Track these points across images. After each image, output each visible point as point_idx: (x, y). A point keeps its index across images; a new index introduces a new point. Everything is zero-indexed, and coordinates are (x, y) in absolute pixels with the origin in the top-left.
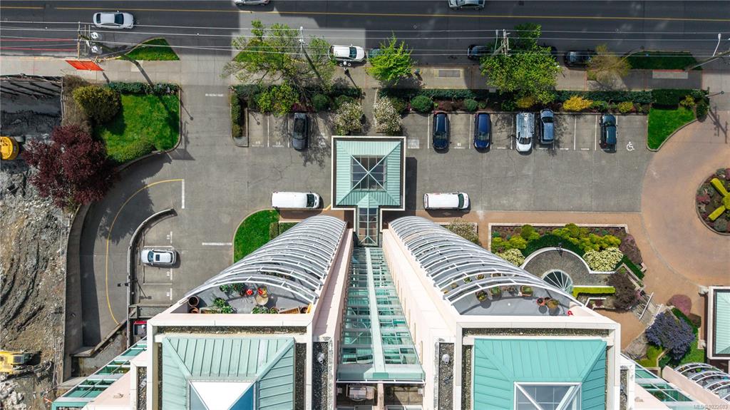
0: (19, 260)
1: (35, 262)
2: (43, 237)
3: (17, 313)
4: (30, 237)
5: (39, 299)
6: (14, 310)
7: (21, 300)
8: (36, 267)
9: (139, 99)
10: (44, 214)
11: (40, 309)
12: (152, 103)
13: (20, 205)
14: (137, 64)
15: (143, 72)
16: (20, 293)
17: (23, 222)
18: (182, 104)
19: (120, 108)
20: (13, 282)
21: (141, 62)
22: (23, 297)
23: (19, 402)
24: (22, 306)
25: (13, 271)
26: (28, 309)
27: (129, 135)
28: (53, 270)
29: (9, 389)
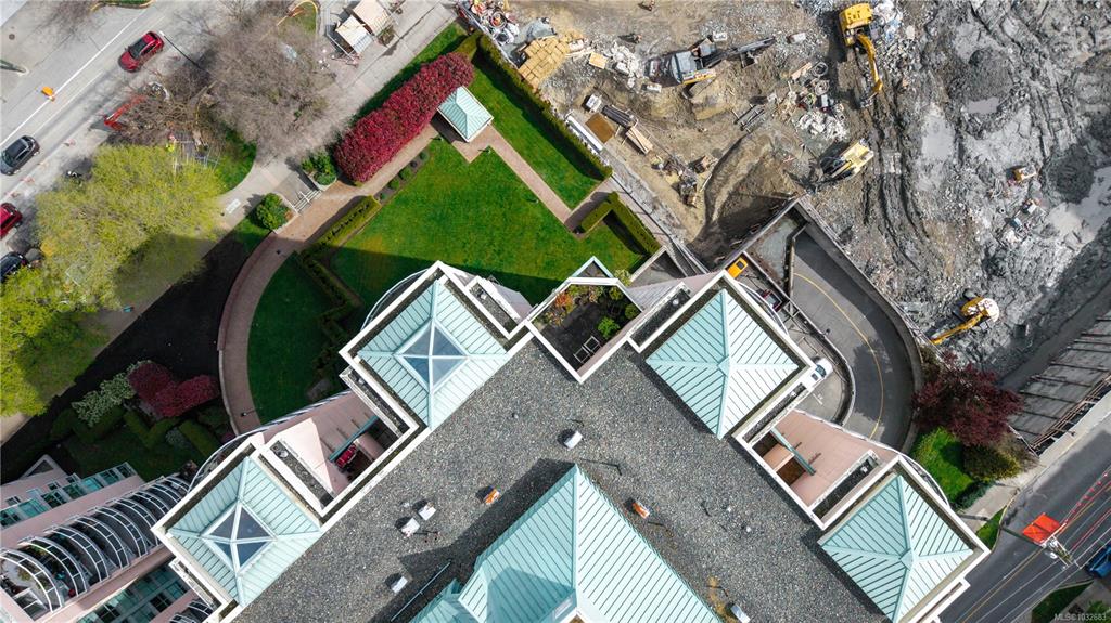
0: (922, 242)
1: (908, 254)
2: (919, 279)
3: (882, 196)
4: (931, 269)
5: (874, 226)
6: (888, 198)
7: (889, 211)
8: (902, 249)
10: (937, 297)
11: (866, 220)
13: (963, 279)
14: (985, 519)
15: (974, 518)
16: (895, 216)
17: (948, 272)
19: (963, 470)
20: (910, 220)
21: (983, 523)
22: (890, 215)
23: (811, 127)
24: (884, 206)
25: (918, 226)
26: (876, 209)
27: (935, 454)
28: (885, 261)
29: (829, 130)
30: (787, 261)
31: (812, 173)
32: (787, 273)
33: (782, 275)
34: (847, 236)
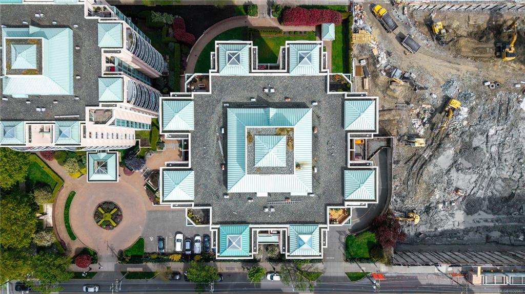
0: (416, 183)
1: (409, 183)
2: (405, 193)
3: (416, 161)
4: (411, 193)
5: (407, 167)
6: (417, 162)
7: (415, 166)
8: (408, 180)
9: (362, 256)
10: (405, 203)
11: (406, 163)
12: (357, 254)
13: (417, 205)
14: (363, 270)
15: (360, 268)
16: (415, 169)
17: (415, 199)
18: (344, 254)
19: (370, 252)
20: (418, 174)
21: (361, 271)
22: (413, 168)
23: (415, 123)
24: (414, 164)
25: (418, 178)
26: (411, 163)
27: (366, 241)
28: (401, 179)
29: (419, 129)
30: (375, 153)
31: (404, 136)
32: (372, 156)
33: (370, 155)
34: (397, 162)
